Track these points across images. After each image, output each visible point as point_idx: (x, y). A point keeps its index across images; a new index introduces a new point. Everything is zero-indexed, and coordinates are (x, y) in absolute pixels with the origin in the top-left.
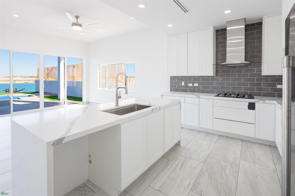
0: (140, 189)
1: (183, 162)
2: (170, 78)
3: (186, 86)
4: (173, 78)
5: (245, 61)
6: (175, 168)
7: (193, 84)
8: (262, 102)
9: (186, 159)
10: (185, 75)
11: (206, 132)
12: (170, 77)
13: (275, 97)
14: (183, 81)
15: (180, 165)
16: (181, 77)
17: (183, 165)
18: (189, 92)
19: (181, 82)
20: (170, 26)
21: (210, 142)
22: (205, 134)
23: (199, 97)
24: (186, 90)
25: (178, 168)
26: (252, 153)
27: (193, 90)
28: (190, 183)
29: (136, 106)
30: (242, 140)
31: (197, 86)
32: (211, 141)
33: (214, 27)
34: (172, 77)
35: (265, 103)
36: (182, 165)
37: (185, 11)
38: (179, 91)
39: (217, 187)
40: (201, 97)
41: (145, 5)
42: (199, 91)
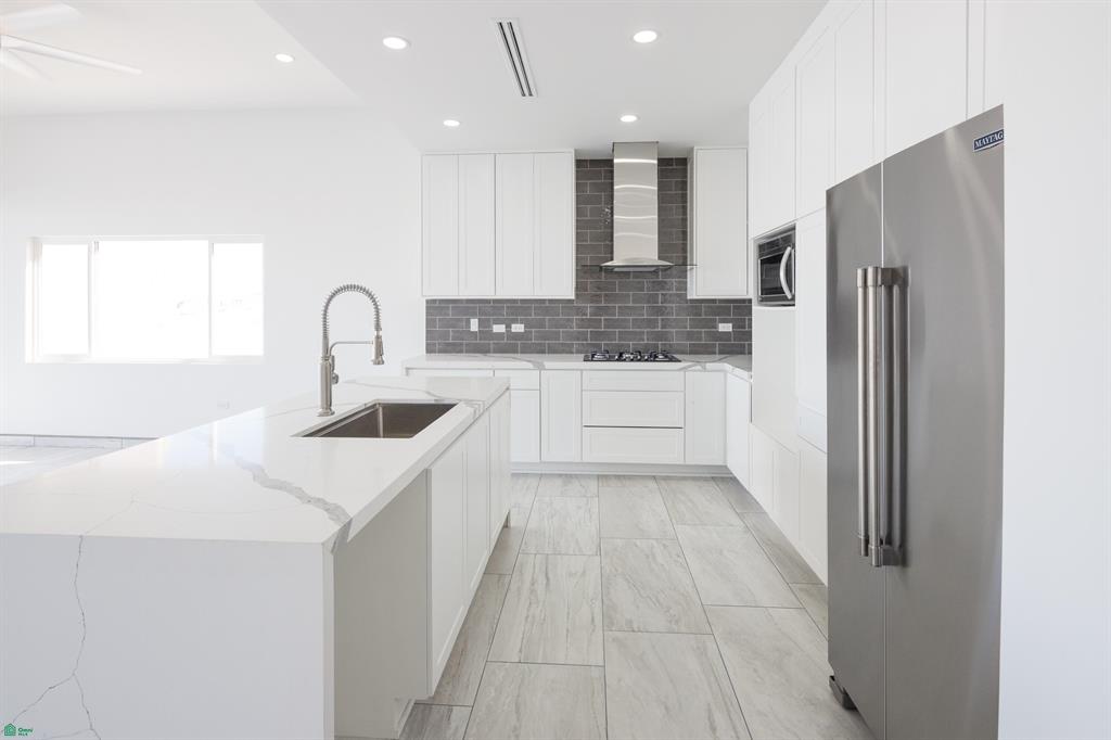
0: (466, 680)
1: (544, 569)
2: (427, 307)
3: (485, 332)
4: (435, 308)
5: (660, 258)
6: (532, 591)
7: (508, 326)
8: (699, 367)
9: (547, 559)
10: (489, 294)
11: (560, 475)
12: (427, 301)
13: (715, 353)
14: (474, 315)
15: (541, 580)
16: (468, 301)
17: (550, 576)
18: (494, 352)
19: (468, 322)
20: (452, 123)
21: (585, 499)
22: (559, 482)
23: (541, 368)
24: (482, 346)
25: (540, 587)
26: (689, 504)
27: (509, 346)
28: (593, 614)
29: (381, 410)
30: (654, 477)
31: (522, 330)
32: (585, 496)
33: (576, 151)
34: (434, 301)
35: (705, 369)
36: (548, 579)
37: (526, 89)
38: (461, 352)
39: (658, 601)
40: (548, 364)
41: (409, 42)
42: (527, 350)
